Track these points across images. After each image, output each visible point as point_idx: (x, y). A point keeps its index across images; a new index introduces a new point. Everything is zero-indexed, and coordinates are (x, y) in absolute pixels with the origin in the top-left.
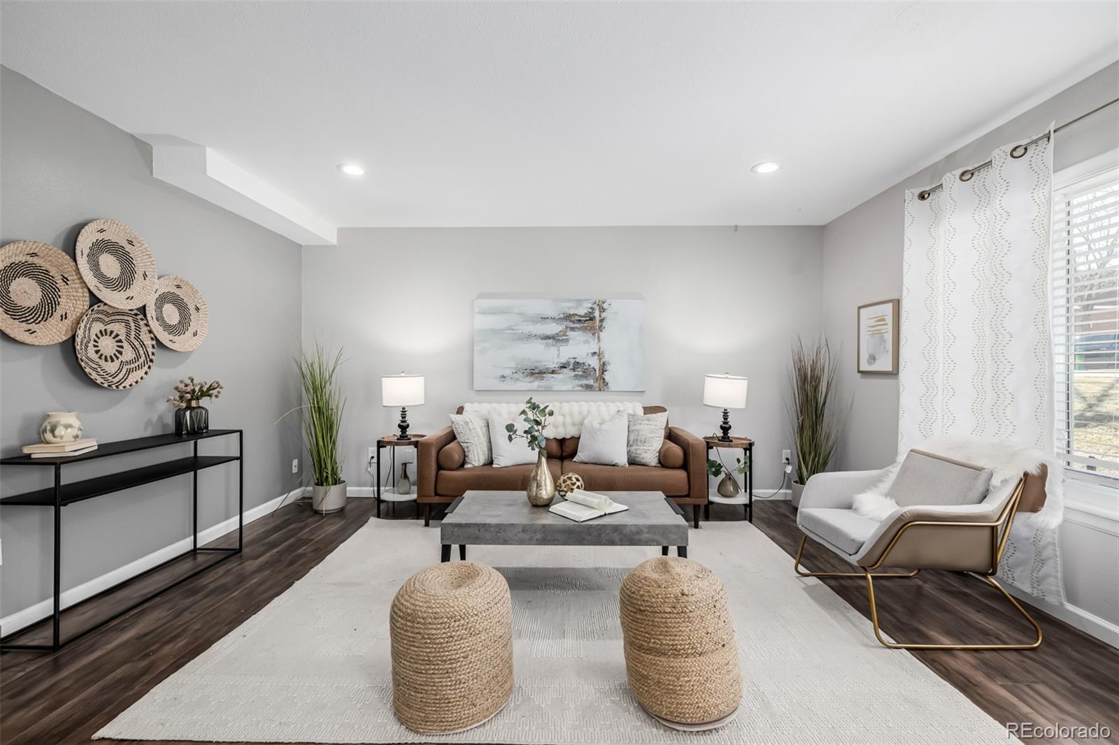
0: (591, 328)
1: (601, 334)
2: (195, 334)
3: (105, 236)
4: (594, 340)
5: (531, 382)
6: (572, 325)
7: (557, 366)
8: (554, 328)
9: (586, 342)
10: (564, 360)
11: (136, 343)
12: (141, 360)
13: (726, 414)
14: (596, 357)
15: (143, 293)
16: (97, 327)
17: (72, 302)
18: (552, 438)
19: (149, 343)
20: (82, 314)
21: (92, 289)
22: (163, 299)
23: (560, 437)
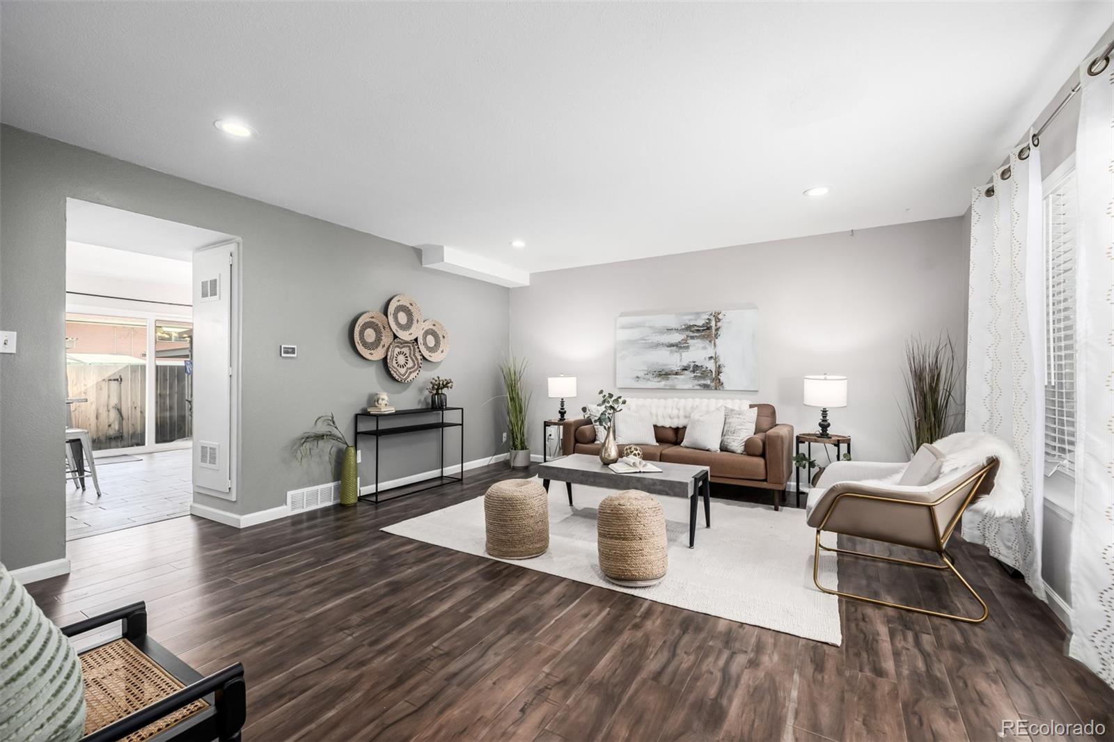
0: (708, 336)
1: (716, 340)
2: (442, 352)
3: (401, 303)
4: (711, 346)
5: (659, 382)
6: (691, 334)
7: (679, 368)
8: (677, 338)
9: (704, 348)
10: (685, 364)
11: (413, 357)
12: (416, 367)
13: (825, 412)
14: (713, 361)
15: (417, 331)
16: (397, 350)
17: (387, 339)
18: (668, 426)
19: (419, 357)
20: (391, 344)
21: (394, 331)
22: (427, 333)
23: (674, 426)
